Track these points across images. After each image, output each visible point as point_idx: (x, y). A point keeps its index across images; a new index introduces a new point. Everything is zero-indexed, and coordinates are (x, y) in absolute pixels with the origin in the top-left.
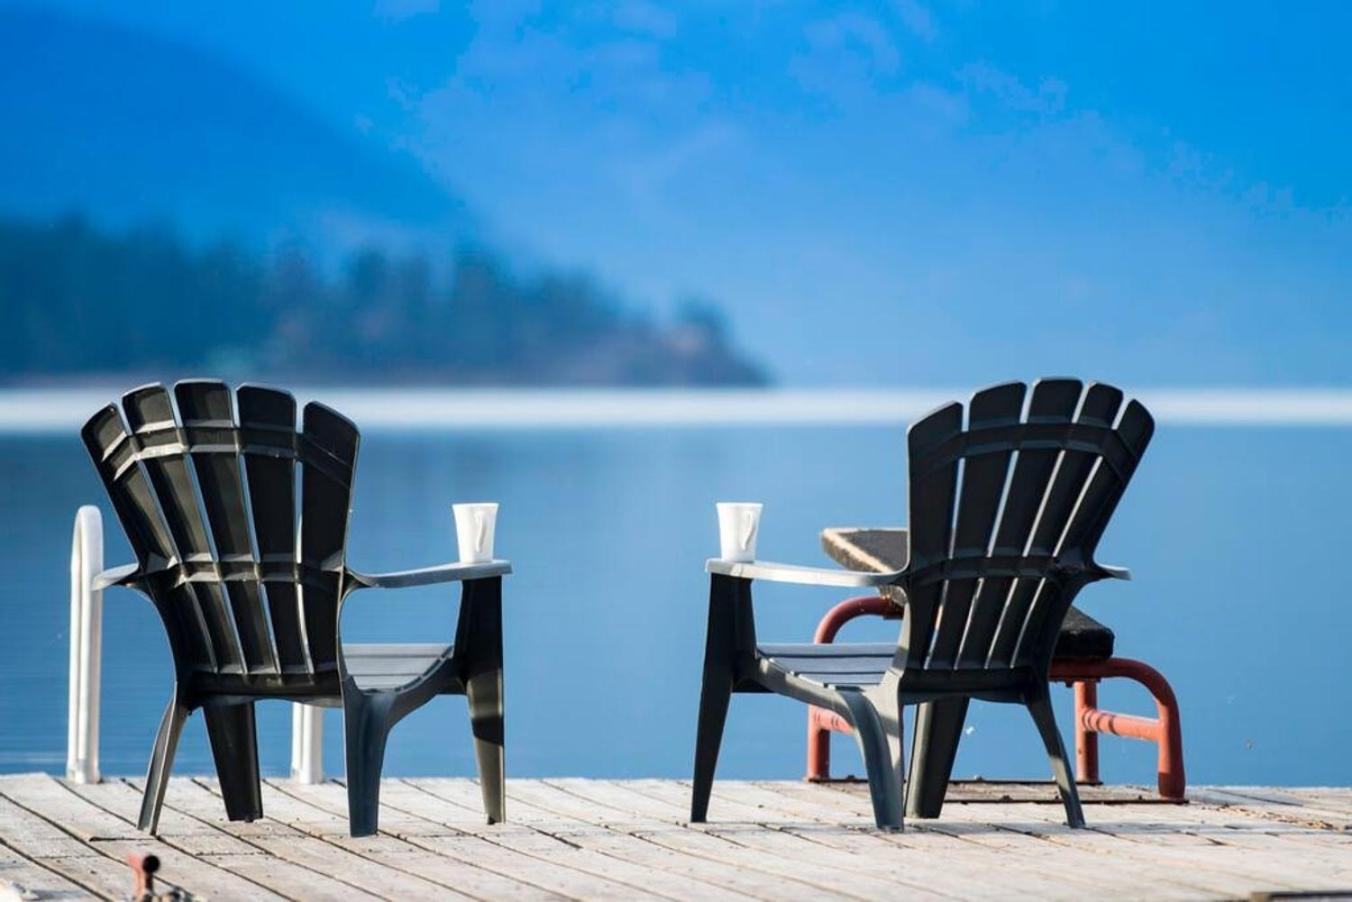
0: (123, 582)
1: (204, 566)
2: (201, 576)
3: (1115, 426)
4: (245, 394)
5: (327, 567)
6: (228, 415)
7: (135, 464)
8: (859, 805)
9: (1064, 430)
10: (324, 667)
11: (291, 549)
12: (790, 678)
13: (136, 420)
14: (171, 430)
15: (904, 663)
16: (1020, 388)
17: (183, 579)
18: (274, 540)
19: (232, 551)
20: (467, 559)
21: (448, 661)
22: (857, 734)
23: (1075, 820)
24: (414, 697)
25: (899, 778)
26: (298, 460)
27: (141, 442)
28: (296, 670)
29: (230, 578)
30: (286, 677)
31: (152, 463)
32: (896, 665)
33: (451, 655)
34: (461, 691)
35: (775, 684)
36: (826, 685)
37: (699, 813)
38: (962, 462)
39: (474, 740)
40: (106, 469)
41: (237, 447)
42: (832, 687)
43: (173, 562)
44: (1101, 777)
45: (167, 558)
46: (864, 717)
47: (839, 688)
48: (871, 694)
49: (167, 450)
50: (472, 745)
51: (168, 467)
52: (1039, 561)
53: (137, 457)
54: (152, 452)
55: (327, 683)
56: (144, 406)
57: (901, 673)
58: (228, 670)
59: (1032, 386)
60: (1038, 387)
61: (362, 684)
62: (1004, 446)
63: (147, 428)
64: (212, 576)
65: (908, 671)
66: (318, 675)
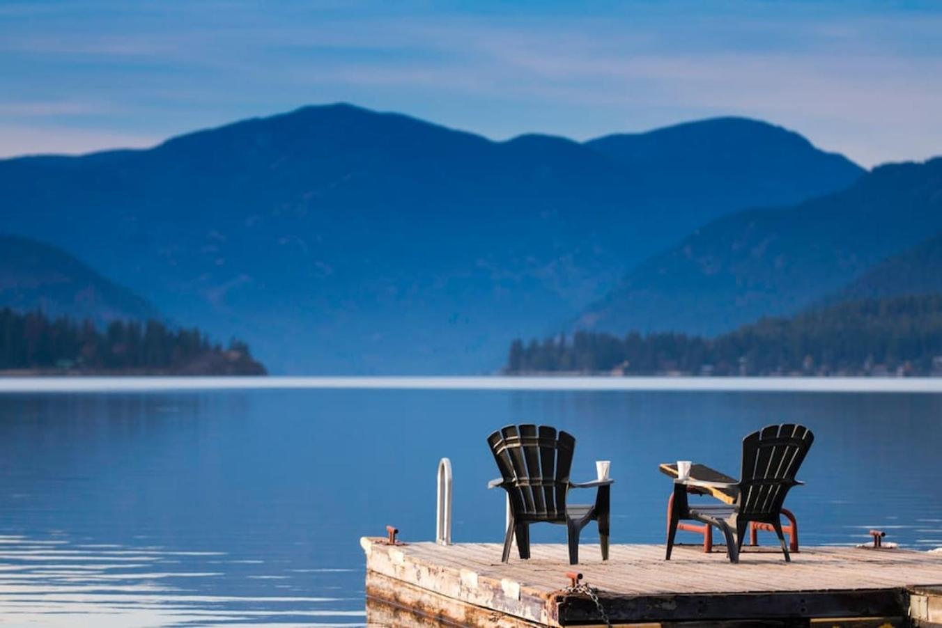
0: (498, 486)
1: (525, 481)
2: (523, 484)
3: (803, 438)
4: (541, 428)
5: (563, 481)
6: (535, 435)
7: (504, 450)
8: (724, 557)
9: (789, 439)
10: (560, 512)
11: (552, 475)
12: (700, 515)
13: (505, 436)
14: (517, 439)
15: (738, 511)
16: (777, 427)
17: (517, 485)
18: (547, 471)
19: (534, 476)
20: (600, 478)
21: (594, 510)
22: (723, 533)
23: (788, 559)
24: (585, 521)
25: (737, 550)
26: (557, 448)
27: (507, 443)
28: (552, 513)
29: (533, 485)
30: (548, 515)
31: (510, 449)
32: (736, 511)
33: (594, 508)
34: (596, 519)
35: (695, 517)
36: (712, 518)
37: (668, 557)
38: (759, 450)
39: (599, 535)
40: (494, 451)
41: (537, 444)
42: (714, 519)
43: (514, 480)
44: (758, 543)
45: (512, 478)
46: (725, 527)
47: (717, 519)
48: (727, 521)
49: (515, 445)
50: (598, 537)
51: (515, 451)
52: (779, 479)
53: (504, 447)
54: (510, 446)
55: (562, 518)
56: (508, 432)
57: (737, 514)
58: (530, 513)
59: (781, 425)
60: (782, 427)
61: (572, 517)
62: (771, 445)
63: (509, 438)
64: (527, 484)
65: (740, 514)
66: (558, 515)
